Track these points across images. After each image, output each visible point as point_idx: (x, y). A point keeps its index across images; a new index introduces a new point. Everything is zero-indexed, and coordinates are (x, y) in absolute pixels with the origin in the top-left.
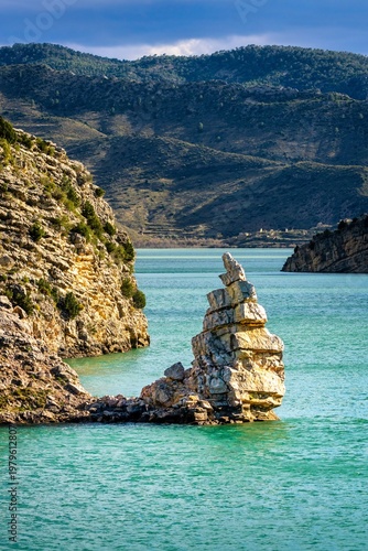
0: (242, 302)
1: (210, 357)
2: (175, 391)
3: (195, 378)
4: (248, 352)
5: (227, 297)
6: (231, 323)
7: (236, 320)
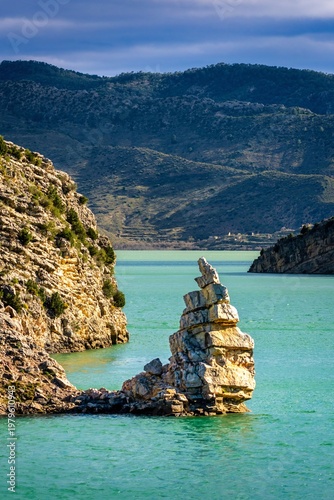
0: (216, 303)
1: (186, 353)
2: (153, 384)
3: (172, 373)
4: (221, 350)
6: (206, 322)
7: (210, 320)
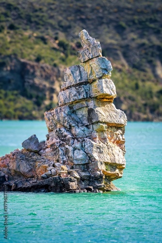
0: (100, 78)
1: (69, 129)
2: (35, 161)
3: (54, 150)
4: (105, 126)
5: (83, 73)
6: (89, 98)
7: (94, 94)
